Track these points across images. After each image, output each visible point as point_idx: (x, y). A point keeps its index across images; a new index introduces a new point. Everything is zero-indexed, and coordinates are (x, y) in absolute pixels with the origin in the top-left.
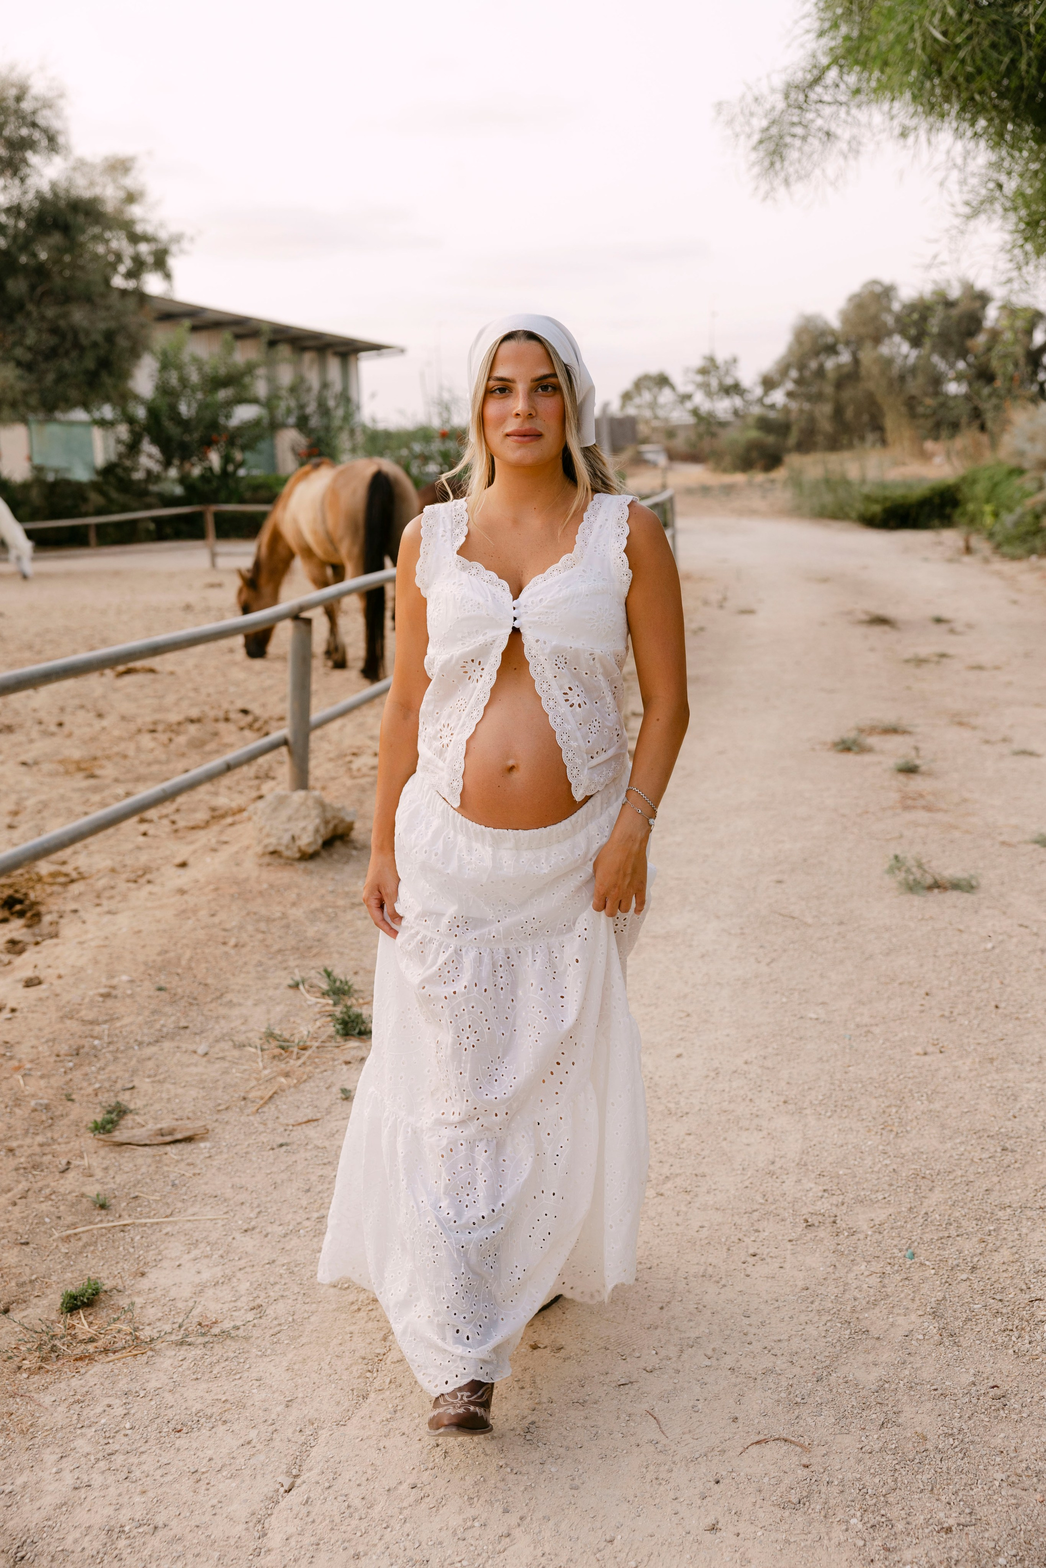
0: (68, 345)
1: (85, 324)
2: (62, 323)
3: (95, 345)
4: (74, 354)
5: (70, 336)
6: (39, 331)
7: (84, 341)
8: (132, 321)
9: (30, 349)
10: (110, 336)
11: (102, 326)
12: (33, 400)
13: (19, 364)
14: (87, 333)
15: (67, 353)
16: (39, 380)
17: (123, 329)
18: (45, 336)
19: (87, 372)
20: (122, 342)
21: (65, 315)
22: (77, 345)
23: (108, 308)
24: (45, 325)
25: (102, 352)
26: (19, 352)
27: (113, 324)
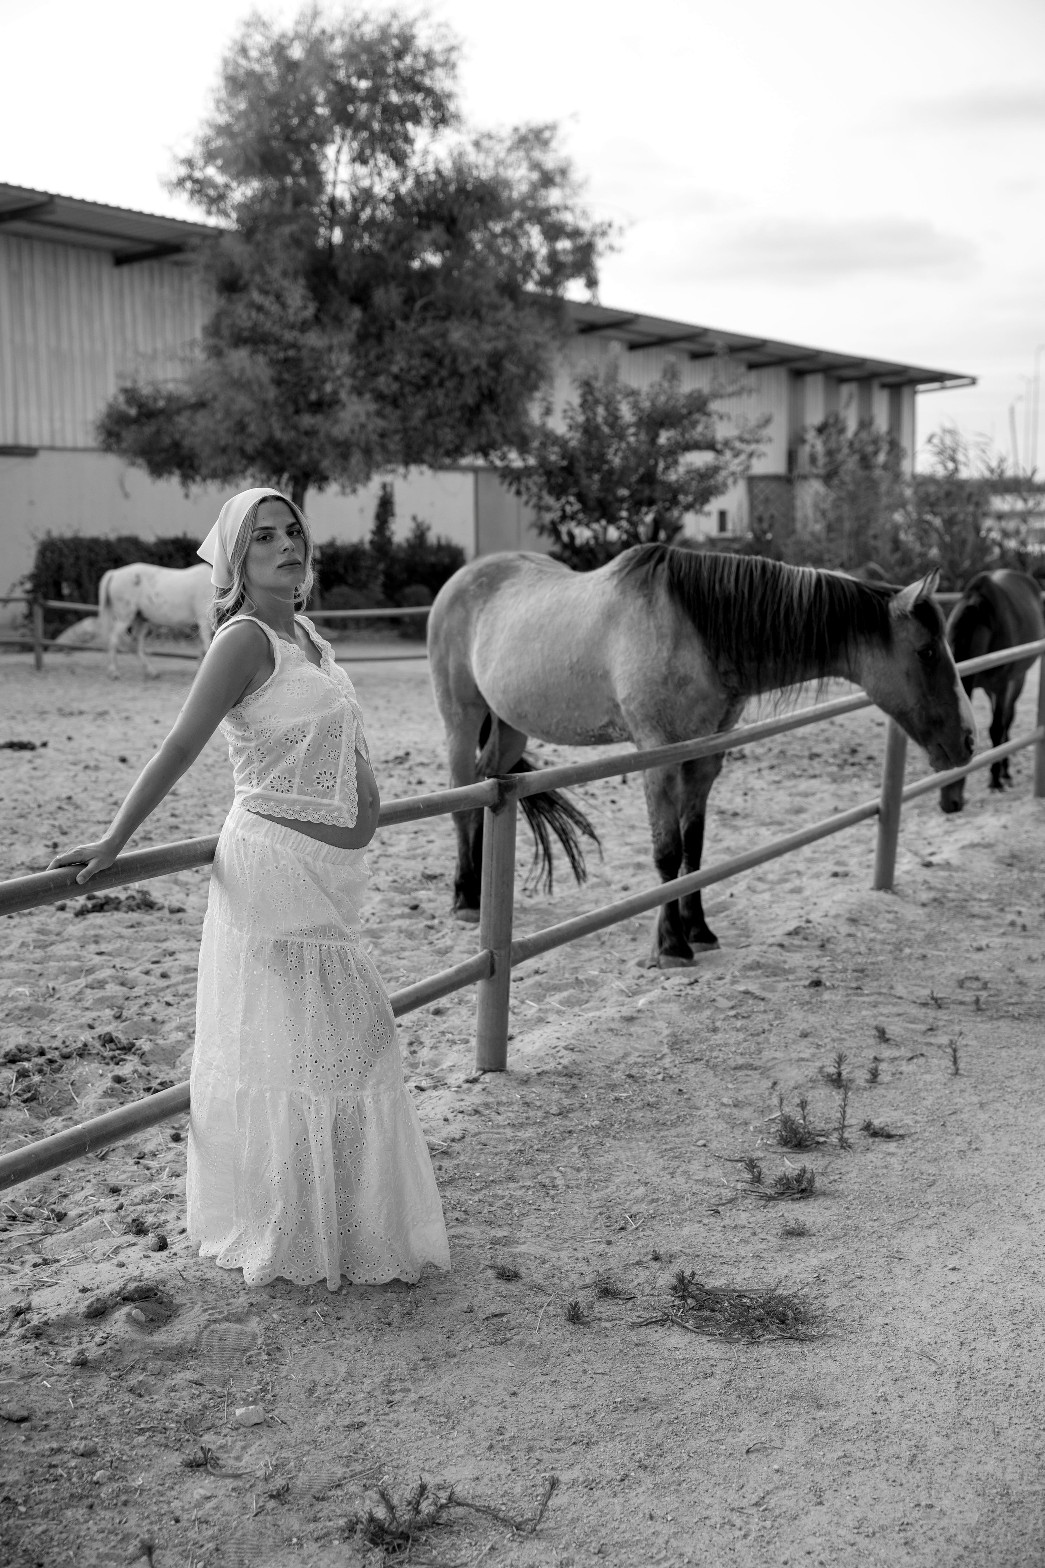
0: (444, 373)
1: (465, 344)
2: (437, 343)
3: (476, 371)
4: (450, 384)
5: (447, 361)
6: (410, 355)
7: (464, 369)
8: (526, 341)
9: (396, 378)
10: (496, 361)
11: (487, 347)
12: (394, 444)
13: (380, 397)
14: (468, 356)
15: (441, 384)
16: (404, 419)
17: (512, 349)
18: (416, 362)
19: (463, 407)
20: (511, 368)
21: (444, 335)
22: (455, 372)
23: (497, 324)
24: (419, 347)
25: (485, 382)
26: (382, 382)
27: (501, 345)
